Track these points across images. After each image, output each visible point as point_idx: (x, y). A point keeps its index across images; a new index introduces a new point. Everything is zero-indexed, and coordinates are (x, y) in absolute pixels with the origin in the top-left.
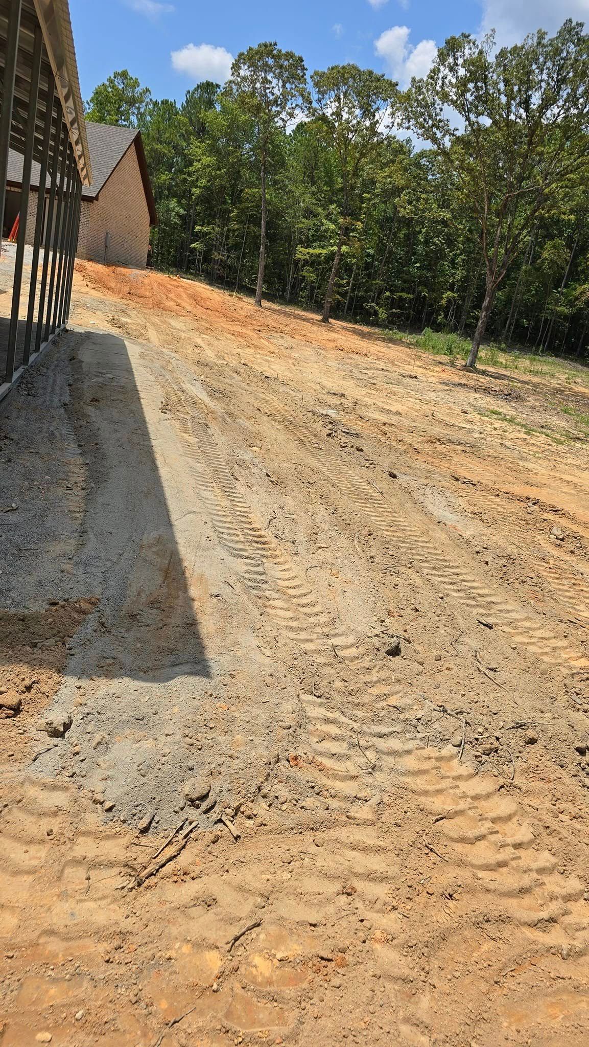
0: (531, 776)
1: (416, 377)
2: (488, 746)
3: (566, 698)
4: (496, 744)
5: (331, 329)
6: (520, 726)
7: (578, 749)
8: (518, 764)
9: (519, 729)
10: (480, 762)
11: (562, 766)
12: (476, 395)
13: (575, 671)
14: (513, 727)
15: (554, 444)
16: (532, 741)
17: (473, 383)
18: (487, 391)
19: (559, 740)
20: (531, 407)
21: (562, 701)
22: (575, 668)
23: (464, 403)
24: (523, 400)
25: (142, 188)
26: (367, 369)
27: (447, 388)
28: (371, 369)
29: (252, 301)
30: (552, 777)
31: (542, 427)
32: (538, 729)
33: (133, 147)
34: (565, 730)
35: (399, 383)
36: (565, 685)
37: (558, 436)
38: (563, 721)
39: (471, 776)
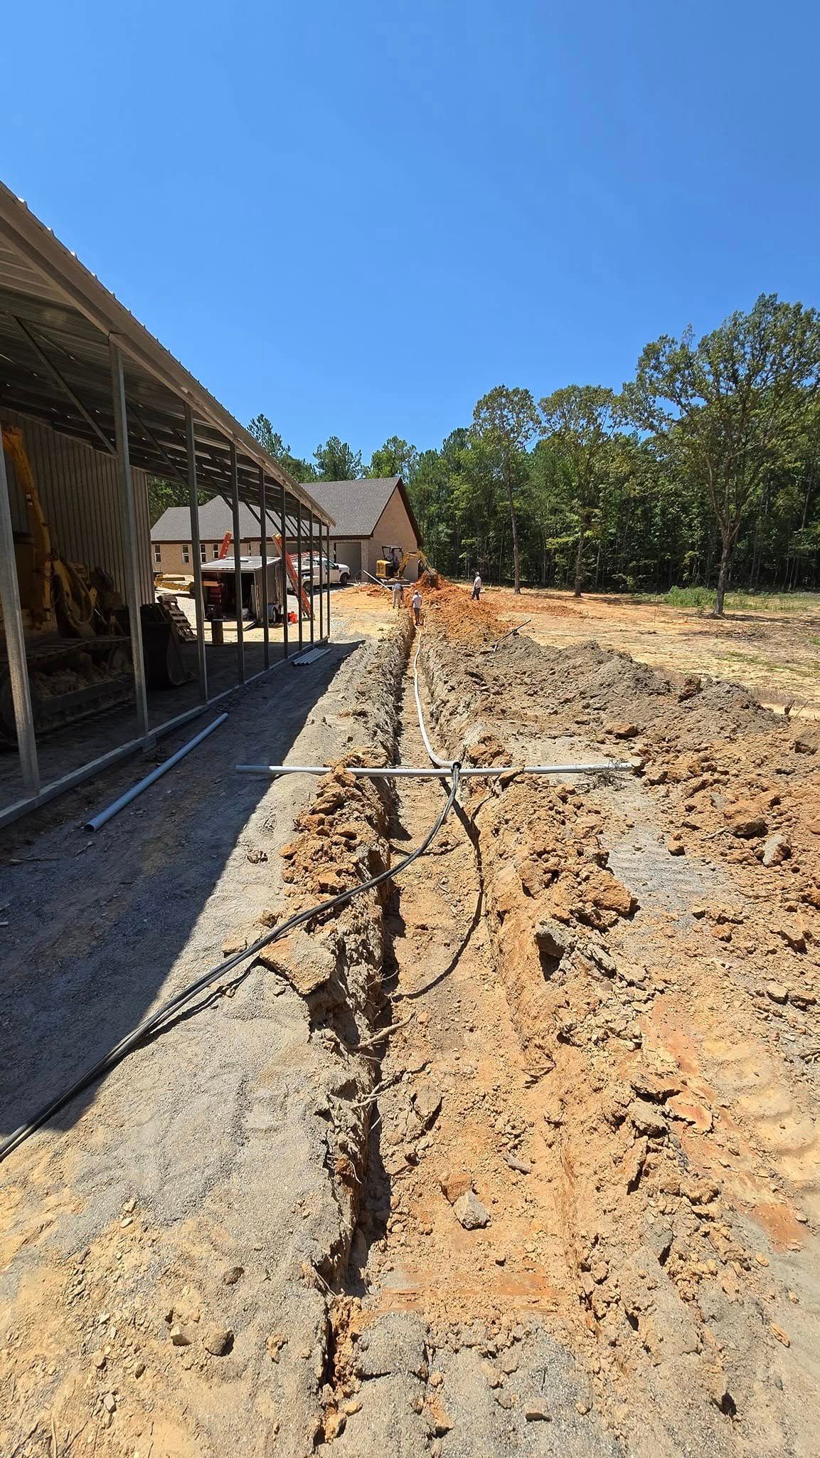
1: (654, 633)
5: (582, 602)
12: (716, 640)
15: (798, 678)
17: (714, 629)
18: (729, 635)
20: (776, 644)
23: (703, 650)
24: (769, 638)
25: (408, 520)
26: (606, 632)
27: (686, 638)
31: (788, 662)
33: (397, 490)
35: (637, 640)
37: (805, 669)
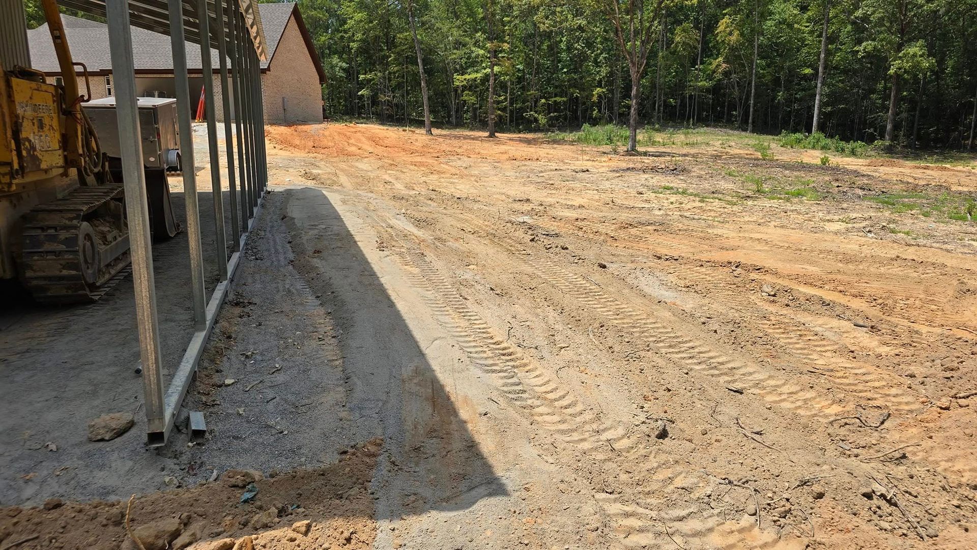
0: (830, 529)
1: (588, 171)
2: (783, 509)
3: (833, 447)
4: (788, 506)
5: (499, 142)
6: (804, 483)
7: (864, 495)
8: (814, 520)
9: (805, 486)
10: (780, 526)
11: (855, 514)
12: (646, 176)
13: (832, 419)
14: (799, 486)
15: (728, 206)
16: (820, 496)
17: (639, 166)
18: (654, 170)
19: (844, 489)
20: (698, 177)
21: (831, 451)
22: (830, 415)
23: (638, 185)
24: (689, 172)
25: (307, 52)
26: (542, 172)
27: (618, 175)
28: (545, 171)
29: (423, 131)
30: (850, 526)
31: (713, 193)
32: (822, 482)
33: (293, 18)
34: (847, 478)
35: (574, 179)
36: (829, 434)
37: (730, 198)
38: (840, 470)
39: (776, 542)
